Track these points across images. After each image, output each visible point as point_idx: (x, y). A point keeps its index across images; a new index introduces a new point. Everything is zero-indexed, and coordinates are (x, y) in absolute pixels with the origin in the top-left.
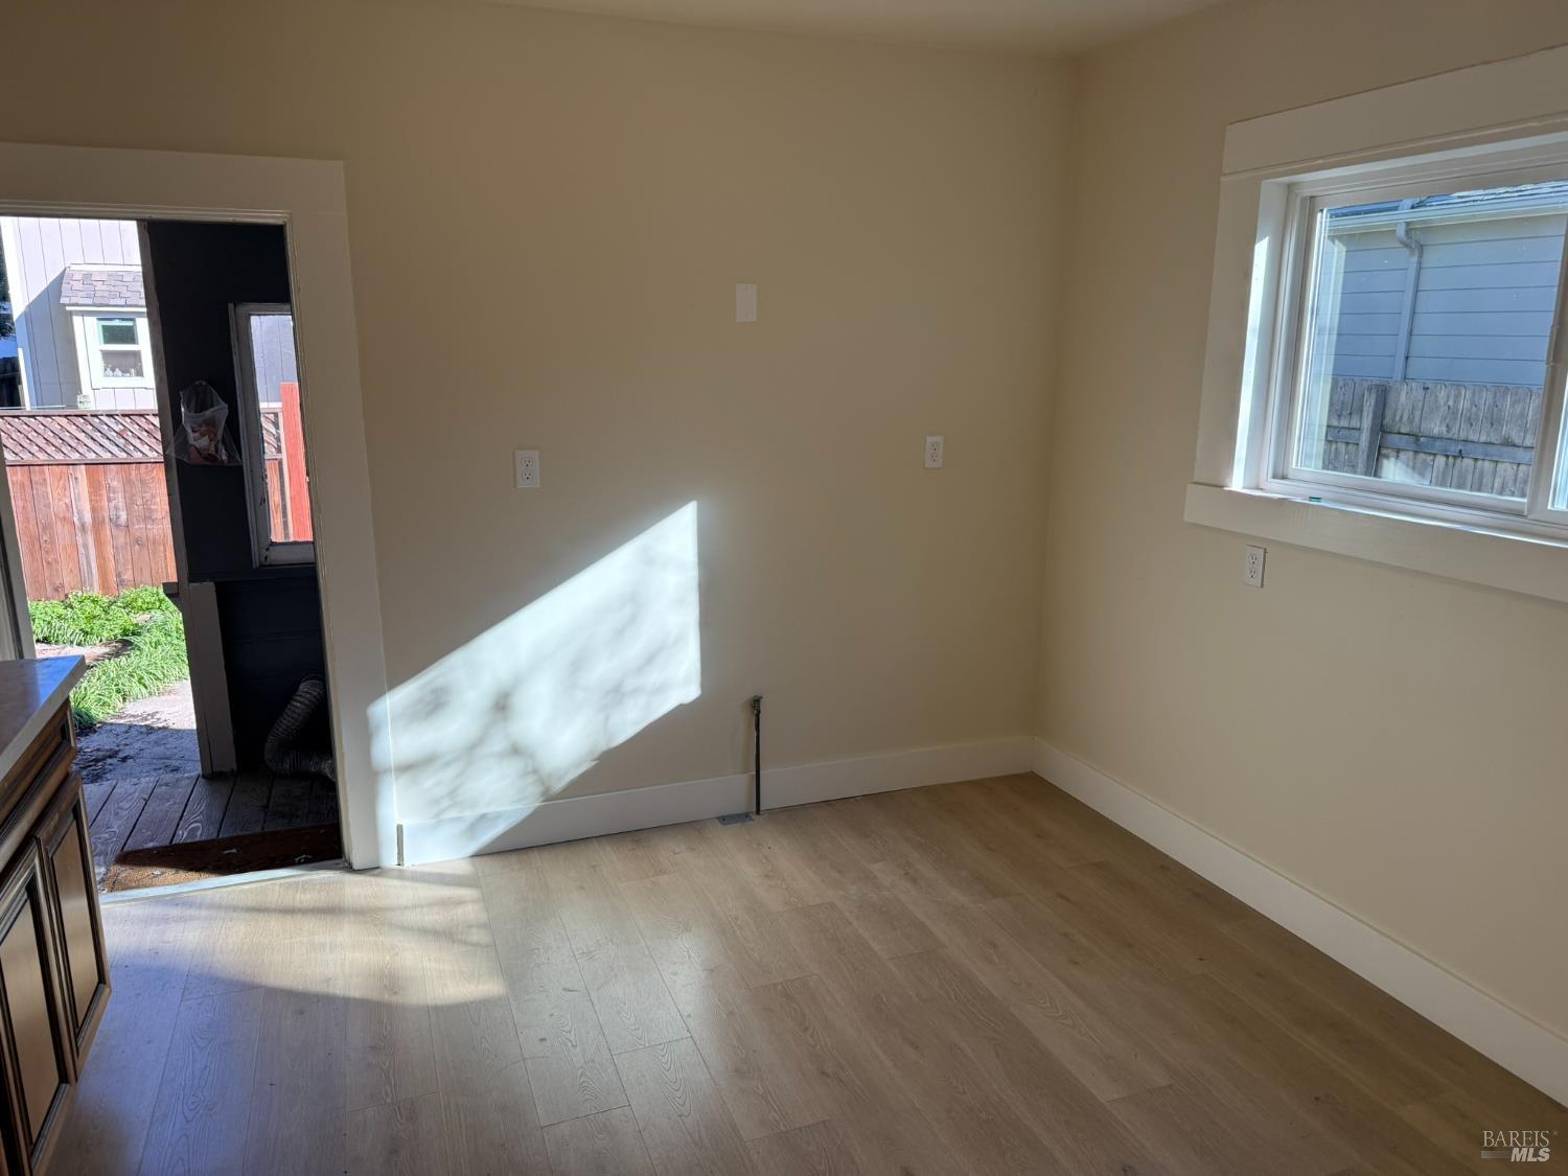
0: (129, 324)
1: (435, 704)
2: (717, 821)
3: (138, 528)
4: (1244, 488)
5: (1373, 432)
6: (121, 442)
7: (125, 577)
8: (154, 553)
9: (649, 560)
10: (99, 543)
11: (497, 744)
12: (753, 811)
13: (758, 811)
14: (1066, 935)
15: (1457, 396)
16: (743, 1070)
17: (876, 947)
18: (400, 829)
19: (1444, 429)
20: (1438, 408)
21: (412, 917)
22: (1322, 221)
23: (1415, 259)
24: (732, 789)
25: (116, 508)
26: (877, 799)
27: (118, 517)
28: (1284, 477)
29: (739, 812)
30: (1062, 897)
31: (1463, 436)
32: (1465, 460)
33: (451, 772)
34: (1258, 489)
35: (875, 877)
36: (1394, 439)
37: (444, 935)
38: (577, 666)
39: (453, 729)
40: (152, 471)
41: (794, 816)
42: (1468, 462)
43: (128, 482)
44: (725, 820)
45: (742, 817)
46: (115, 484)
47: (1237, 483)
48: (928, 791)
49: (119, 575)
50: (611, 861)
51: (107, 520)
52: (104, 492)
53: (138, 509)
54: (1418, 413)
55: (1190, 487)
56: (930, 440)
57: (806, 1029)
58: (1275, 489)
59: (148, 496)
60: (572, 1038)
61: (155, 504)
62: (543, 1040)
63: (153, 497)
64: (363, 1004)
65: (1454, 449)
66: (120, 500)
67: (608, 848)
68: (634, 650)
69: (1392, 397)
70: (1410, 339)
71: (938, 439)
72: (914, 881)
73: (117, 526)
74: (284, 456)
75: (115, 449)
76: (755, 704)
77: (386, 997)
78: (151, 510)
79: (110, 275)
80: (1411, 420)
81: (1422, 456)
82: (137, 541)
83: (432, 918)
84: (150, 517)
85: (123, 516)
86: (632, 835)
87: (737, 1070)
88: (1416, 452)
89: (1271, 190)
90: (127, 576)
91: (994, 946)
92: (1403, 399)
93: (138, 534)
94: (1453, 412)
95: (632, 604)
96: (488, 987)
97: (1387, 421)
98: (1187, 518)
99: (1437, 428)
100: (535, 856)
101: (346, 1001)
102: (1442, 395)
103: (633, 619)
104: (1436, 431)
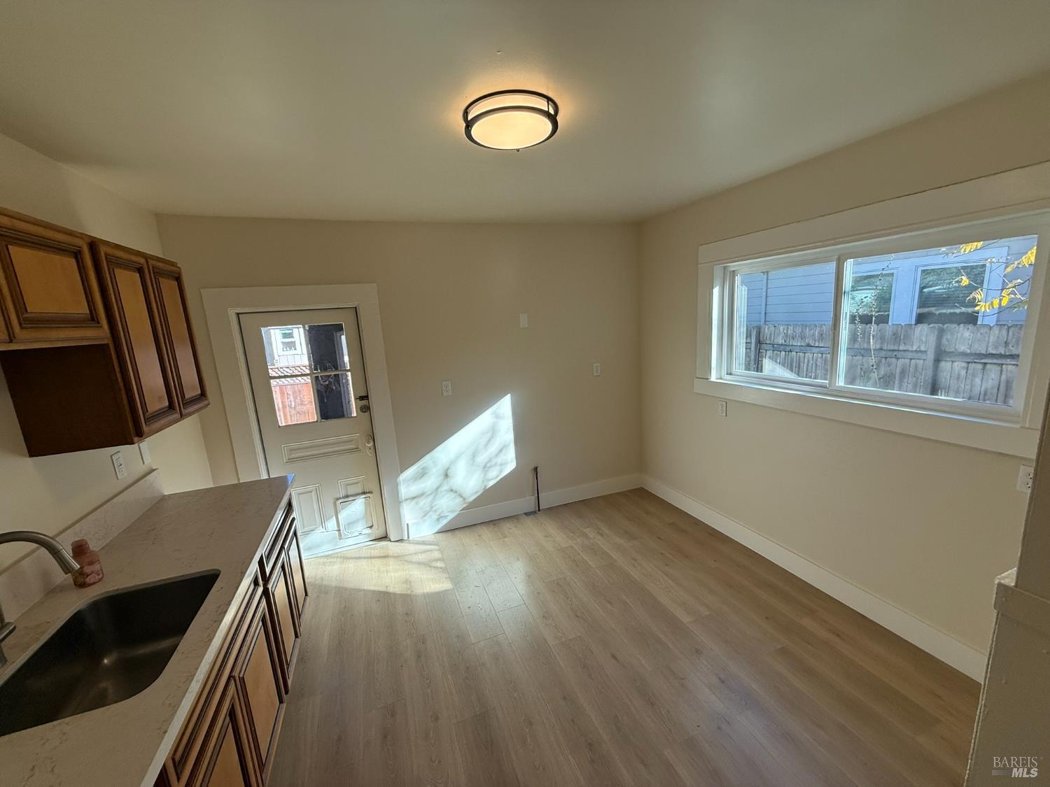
0: (291, 331)
1: (423, 474)
2: (524, 515)
4: (717, 379)
5: (756, 344)
8: (305, 417)
9: (498, 416)
11: (445, 487)
12: (537, 511)
13: (539, 510)
14: (662, 554)
15: (788, 328)
16: (546, 616)
17: (591, 563)
18: (407, 524)
19: (783, 341)
20: (780, 334)
21: (415, 558)
22: (738, 279)
23: (766, 277)
24: (528, 503)
25: (290, 401)
26: (584, 502)
28: (731, 374)
29: (531, 510)
30: (659, 538)
31: (791, 344)
32: (793, 353)
33: (430, 498)
34: (721, 379)
35: (587, 534)
36: (764, 346)
37: (427, 565)
38: (474, 456)
39: (429, 483)
40: (302, 387)
41: (554, 511)
42: (794, 353)
44: (526, 514)
45: (534, 513)
47: (713, 378)
48: (604, 498)
50: (486, 532)
51: (287, 406)
52: (286, 396)
53: (298, 400)
54: (773, 336)
55: (696, 380)
56: (595, 365)
57: (568, 598)
58: (728, 380)
59: (301, 396)
60: (480, 605)
61: (304, 399)
62: (469, 607)
63: (304, 396)
64: (401, 595)
65: (788, 349)
66: (291, 398)
67: (484, 528)
68: (493, 448)
69: (762, 330)
70: (766, 307)
71: (598, 364)
72: (602, 535)
76: (536, 469)
77: (409, 592)
80: (770, 338)
81: (776, 352)
82: (299, 413)
83: (421, 557)
84: (303, 404)
85: (293, 404)
86: (492, 523)
87: (544, 617)
88: (773, 351)
89: (718, 270)
91: (635, 560)
92: (767, 331)
93: (299, 410)
94: (786, 335)
95: (493, 431)
96: (446, 585)
97: (761, 339)
98: (695, 391)
99: (781, 341)
100: (457, 532)
101: (395, 594)
102: (782, 328)
103: (492, 437)
104: (780, 343)
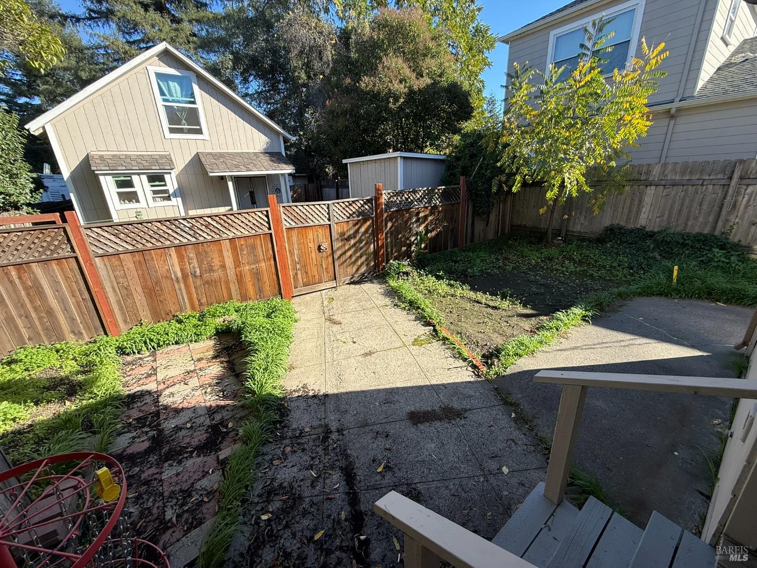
0: (129, 178)
3: (206, 276)
6: (192, 233)
7: (202, 301)
8: (216, 287)
10: (187, 287)
25: (194, 267)
27: (195, 272)
40: (210, 246)
43: (198, 254)
46: (191, 255)
49: (199, 301)
51: (190, 274)
52: (186, 260)
53: (205, 266)
59: (209, 259)
61: (213, 263)
63: (212, 259)
66: (195, 263)
73: (196, 277)
74: (272, 231)
75: (188, 237)
78: (211, 266)
79: (113, 156)
84: (212, 270)
85: (198, 271)
90: (204, 300)
93: (207, 279)
